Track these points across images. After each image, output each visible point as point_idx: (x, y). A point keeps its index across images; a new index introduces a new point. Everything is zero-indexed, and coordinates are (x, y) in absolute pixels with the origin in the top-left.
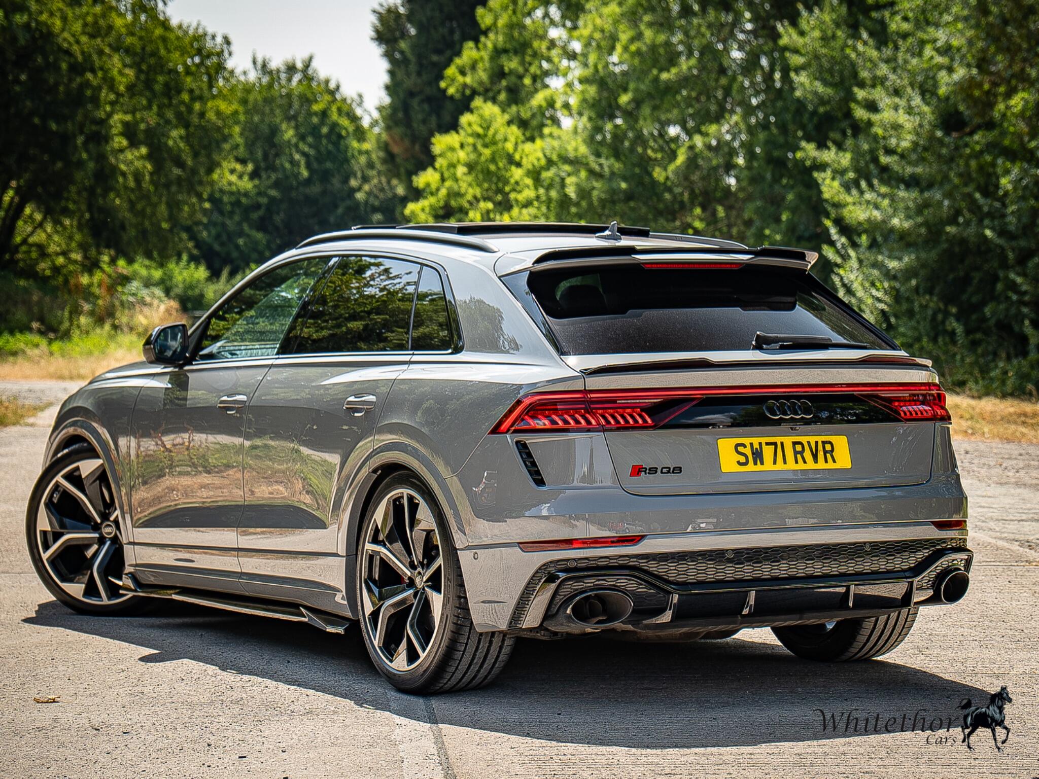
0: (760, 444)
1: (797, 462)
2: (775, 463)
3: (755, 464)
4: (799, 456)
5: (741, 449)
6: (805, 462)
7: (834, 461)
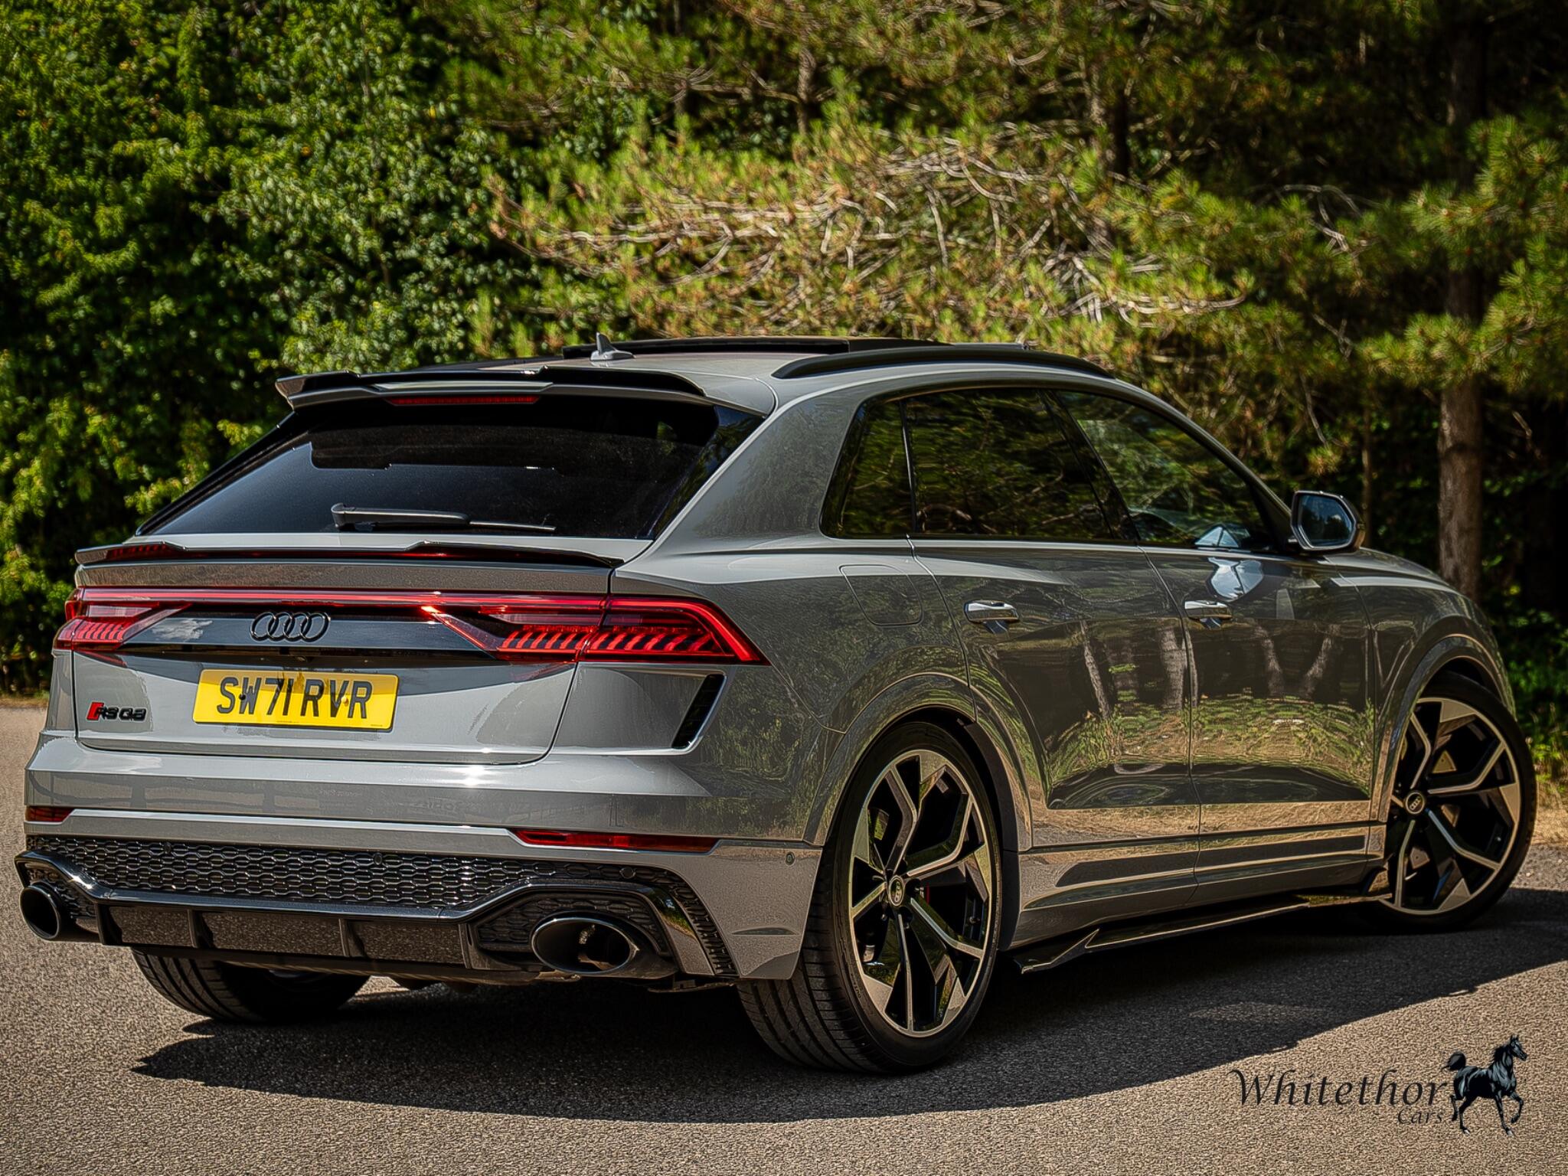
0: (259, 680)
1: (303, 713)
2: (270, 712)
3: (242, 712)
4: (310, 703)
5: (229, 688)
6: (316, 714)
7: (364, 716)
